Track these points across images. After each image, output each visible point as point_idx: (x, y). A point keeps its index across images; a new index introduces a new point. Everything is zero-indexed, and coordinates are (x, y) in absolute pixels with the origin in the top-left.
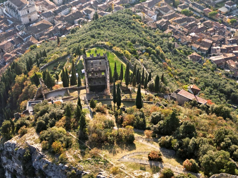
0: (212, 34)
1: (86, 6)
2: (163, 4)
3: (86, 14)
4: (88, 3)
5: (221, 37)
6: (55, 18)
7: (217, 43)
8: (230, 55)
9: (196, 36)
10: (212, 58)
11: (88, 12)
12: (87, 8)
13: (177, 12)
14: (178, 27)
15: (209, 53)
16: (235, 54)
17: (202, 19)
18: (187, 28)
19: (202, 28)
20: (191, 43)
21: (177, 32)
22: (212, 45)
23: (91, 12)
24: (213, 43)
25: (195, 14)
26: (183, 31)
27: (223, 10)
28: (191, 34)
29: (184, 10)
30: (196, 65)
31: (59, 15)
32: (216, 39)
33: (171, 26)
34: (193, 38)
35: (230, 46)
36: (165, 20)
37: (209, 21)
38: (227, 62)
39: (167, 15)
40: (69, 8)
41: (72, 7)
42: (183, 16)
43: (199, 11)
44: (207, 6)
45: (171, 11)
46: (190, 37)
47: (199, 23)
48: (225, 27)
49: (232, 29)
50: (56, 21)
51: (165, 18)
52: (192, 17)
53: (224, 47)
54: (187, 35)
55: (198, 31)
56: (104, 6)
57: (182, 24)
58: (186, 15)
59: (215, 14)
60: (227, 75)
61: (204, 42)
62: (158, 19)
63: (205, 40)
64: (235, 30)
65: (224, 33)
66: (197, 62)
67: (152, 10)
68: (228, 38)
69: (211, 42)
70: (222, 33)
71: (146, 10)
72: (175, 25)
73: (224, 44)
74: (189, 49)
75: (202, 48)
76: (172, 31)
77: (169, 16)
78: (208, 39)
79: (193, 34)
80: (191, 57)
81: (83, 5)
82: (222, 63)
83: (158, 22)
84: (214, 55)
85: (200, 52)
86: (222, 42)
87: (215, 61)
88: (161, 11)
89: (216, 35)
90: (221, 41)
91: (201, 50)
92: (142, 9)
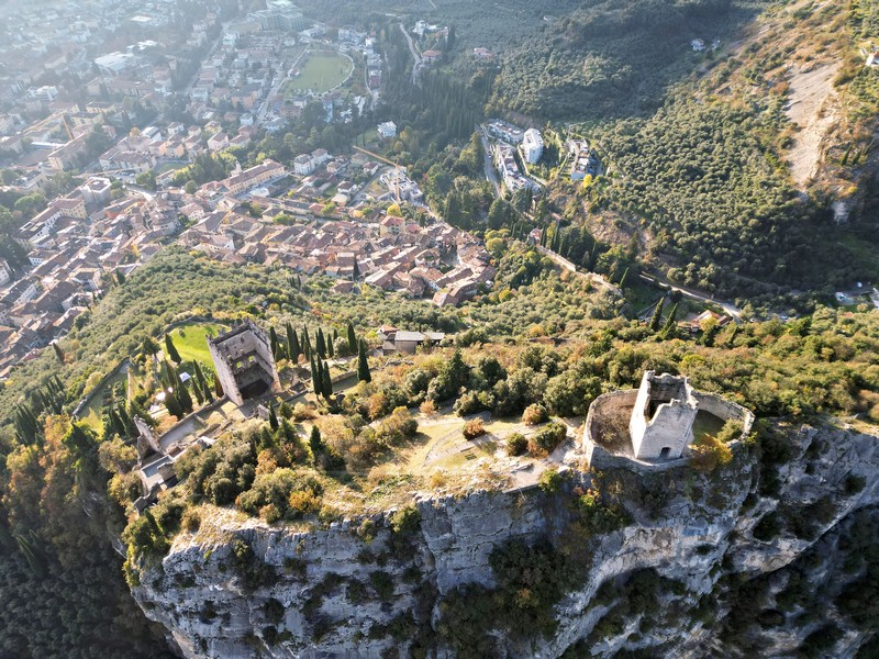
0: (345, 242)
1: (72, 268)
2: (234, 218)
3: (81, 282)
4: (72, 260)
5: (363, 243)
6: (13, 314)
7: (361, 253)
8: (392, 266)
9: (322, 253)
10: (367, 279)
11: (85, 277)
12: (79, 270)
13: (266, 223)
14: (284, 248)
15: (357, 274)
16: (399, 260)
17: (314, 223)
18: (299, 244)
19: (324, 238)
20: (321, 268)
21: (288, 256)
22: (355, 261)
23: (91, 275)
24: (356, 255)
25: (299, 219)
26: (297, 252)
28: (312, 253)
29: (278, 217)
30: (354, 298)
31: (20, 304)
32: (357, 248)
33: (270, 249)
34: (319, 257)
35: (384, 251)
36: (254, 244)
37: (329, 223)
38: (394, 277)
39: (252, 234)
40: (33, 282)
41: (39, 279)
42: (283, 228)
43: (303, 211)
44: (311, 201)
45: (255, 225)
46: (313, 258)
47: (315, 232)
48: (360, 225)
49: (370, 226)
50: (17, 320)
51: (252, 240)
52: (297, 225)
53: (376, 256)
54: (306, 256)
55: (321, 244)
56: (113, 255)
57: (287, 240)
58: (285, 224)
59: (330, 210)
60: (405, 296)
61: (340, 258)
62: (239, 246)
63: (342, 255)
64: (376, 225)
65: (364, 234)
66: (352, 293)
67: (218, 234)
68: (372, 240)
69: (353, 255)
70: (360, 236)
71: (208, 236)
72: (276, 246)
73: (373, 251)
74: (325, 278)
75: (343, 269)
76: (279, 258)
77: (256, 235)
78: (344, 251)
79: (316, 252)
80: (337, 289)
81: (65, 267)
82: (388, 283)
83: (243, 251)
84: (367, 275)
85: (345, 277)
86: (368, 249)
87: (377, 283)
88: (236, 231)
89: (353, 241)
90: (366, 249)
91: (345, 273)
92: (198, 238)
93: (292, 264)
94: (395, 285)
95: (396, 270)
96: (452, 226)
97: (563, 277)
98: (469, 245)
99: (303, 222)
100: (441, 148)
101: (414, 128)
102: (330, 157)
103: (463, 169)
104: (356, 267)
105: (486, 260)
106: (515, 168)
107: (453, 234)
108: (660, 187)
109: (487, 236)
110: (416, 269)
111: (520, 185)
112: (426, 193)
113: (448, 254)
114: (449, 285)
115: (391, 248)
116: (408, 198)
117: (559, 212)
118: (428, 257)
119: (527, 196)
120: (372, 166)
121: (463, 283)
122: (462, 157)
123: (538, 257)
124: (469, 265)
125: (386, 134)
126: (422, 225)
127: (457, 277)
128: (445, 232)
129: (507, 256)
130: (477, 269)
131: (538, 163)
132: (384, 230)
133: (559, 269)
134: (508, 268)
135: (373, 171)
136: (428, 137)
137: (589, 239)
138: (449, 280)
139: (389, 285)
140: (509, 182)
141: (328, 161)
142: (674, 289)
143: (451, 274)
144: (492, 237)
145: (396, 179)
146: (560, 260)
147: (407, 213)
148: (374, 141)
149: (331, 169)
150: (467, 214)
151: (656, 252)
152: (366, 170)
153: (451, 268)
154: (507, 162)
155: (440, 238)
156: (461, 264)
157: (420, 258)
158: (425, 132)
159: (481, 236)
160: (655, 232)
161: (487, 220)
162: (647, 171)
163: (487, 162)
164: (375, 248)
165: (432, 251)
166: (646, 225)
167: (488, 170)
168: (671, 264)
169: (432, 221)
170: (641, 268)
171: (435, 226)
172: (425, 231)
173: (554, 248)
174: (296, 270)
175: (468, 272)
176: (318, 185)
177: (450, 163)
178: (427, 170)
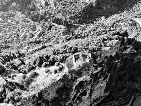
0: (13, 30)
5: (17, 29)
8: (25, 32)
10: (21, 36)
15: (18, 36)
16: (26, 31)
17: (6, 27)
20: (10, 36)
22: (17, 33)
25: (2, 27)
27: (9, 21)
30: (19, 41)
32: (16, 30)
34: (9, 34)
35: (22, 30)
37: (9, 27)
43: (2, 25)
44: (3, 23)
47: (6, 29)
48: (15, 26)
49: (18, 25)
52: (2, 29)
53: (21, 31)
54: (6, 35)
55: (9, 31)
59: (8, 24)
60: (29, 38)
63: (14, 33)
64: (19, 25)
70: (16, 28)
73: (20, 30)
74: (12, 39)
75: (15, 35)
79: (8, 33)
80: (15, 40)
84: (20, 35)
85: (16, 37)
93: (4, 37)
94: (26, 36)
95: (26, 33)
96: (34, 21)
97: (56, 27)
98: (38, 25)
99: (3, 28)
100: (26, 6)
101: (19, 3)
102: (4, 13)
103: (32, 10)
104: (17, 34)
105: (42, 27)
106: (42, 8)
107: (34, 23)
108: (67, 7)
109: (41, 22)
110: (29, 32)
111: (43, 11)
112: (26, 16)
113: (34, 27)
114: (37, 33)
115: (23, 29)
116: (23, 18)
117: (52, 15)
118: (31, 29)
119: (45, 13)
120: (14, 13)
121: (39, 32)
122: (31, 7)
123: (51, 24)
124: (39, 28)
125: (14, 5)
126: (28, 23)
127: (38, 31)
128: (33, 23)
129: (45, 25)
130: (41, 29)
131: (45, 6)
132: (21, 25)
133: (55, 26)
134: (46, 28)
135: (14, 14)
136: (23, 4)
137: (58, 19)
138: (36, 32)
139: (25, 36)
140: (41, 11)
141: (4, 14)
142: (74, 24)
143: (36, 31)
144: (42, 22)
145: (19, 14)
146: (54, 24)
147: (24, 21)
148: (12, 7)
149: (5, 15)
150: (36, 19)
151: (69, 18)
152: (13, 14)
153: (36, 30)
154: (40, 7)
155: (32, 25)
156: (38, 29)
157: (29, 29)
158: (22, 3)
159: (40, 22)
160: (68, 15)
161: (40, 19)
162: (64, 4)
163: (36, 7)
164: (20, 29)
165: (31, 27)
166: (67, 14)
167: (37, 9)
168: (72, 20)
169: (29, 21)
170: (68, 22)
171: (30, 22)
172: (29, 24)
173: (53, 22)
174: (5, 38)
175: (39, 30)
176: (4, 19)
177: (29, 9)
178: (25, 11)
